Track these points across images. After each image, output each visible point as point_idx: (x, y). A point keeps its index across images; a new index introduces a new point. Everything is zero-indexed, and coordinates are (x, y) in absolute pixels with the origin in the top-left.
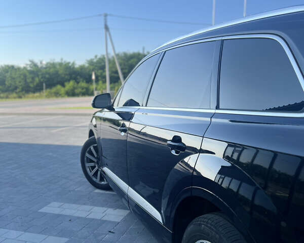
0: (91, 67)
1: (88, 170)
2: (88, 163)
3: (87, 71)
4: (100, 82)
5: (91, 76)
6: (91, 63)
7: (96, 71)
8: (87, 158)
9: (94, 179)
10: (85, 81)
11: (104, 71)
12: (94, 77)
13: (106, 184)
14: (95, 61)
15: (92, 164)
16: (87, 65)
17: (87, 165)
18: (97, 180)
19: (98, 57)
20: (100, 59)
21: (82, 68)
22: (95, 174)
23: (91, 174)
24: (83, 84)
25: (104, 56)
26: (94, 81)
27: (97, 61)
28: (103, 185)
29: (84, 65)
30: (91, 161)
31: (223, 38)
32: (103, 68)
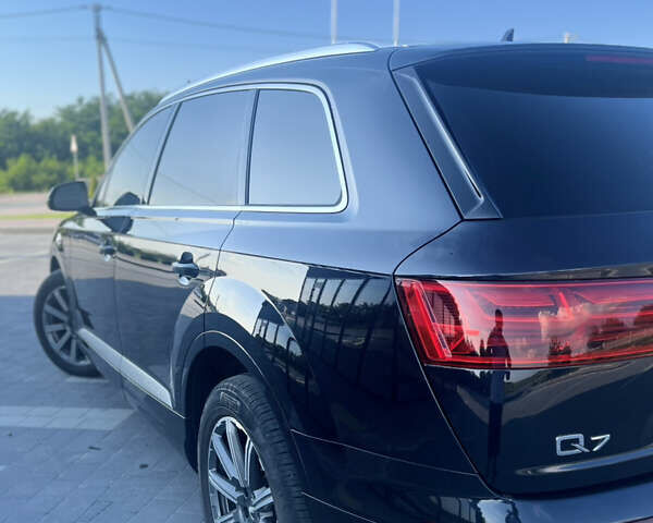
0: (70, 125)
1: (50, 339)
2: (50, 324)
3: (61, 132)
4: (91, 159)
5: (68, 144)
6: (68, 113)
7: (81, 133)
8: (49, 315)
9: (64, 357)
10: (55, 156)
11: (100, 134)
12: (74, 147)
13: (89, 366)
14: (78, 109)
15: (59, 327)
16: (59, 120)
17: (50, 329)
18: (70, 358)
19: (85, 101)
20: (89, 106)
21: (47, 126)
22: (67, 347)
23: (57, 346)
24: (52, 163)
25: (97, 99)
26: (75, 156)
27: (83, 111)
28: (82, 367)
29: (52, 120)
30: (57, 321)
31: (259, 87)
32: (97, 126)
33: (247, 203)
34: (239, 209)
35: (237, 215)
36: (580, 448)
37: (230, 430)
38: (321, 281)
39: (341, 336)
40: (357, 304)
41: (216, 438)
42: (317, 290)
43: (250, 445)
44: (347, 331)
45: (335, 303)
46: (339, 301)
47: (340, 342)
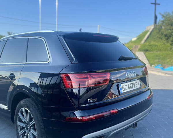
31: (29, 37)
33: (27, 62)
34: (25, 63)
35: (24, 64)
36: (92, 101)
37: (23, 110)
38: (43, 79)
39: (48, 92)
40: (50, 84)
41: (20, 114)
42: (42, 81)
43: (29, 112)
44: (49, 91)
45: (46, 84)
46: (47, 84)
47: (47, 93)
